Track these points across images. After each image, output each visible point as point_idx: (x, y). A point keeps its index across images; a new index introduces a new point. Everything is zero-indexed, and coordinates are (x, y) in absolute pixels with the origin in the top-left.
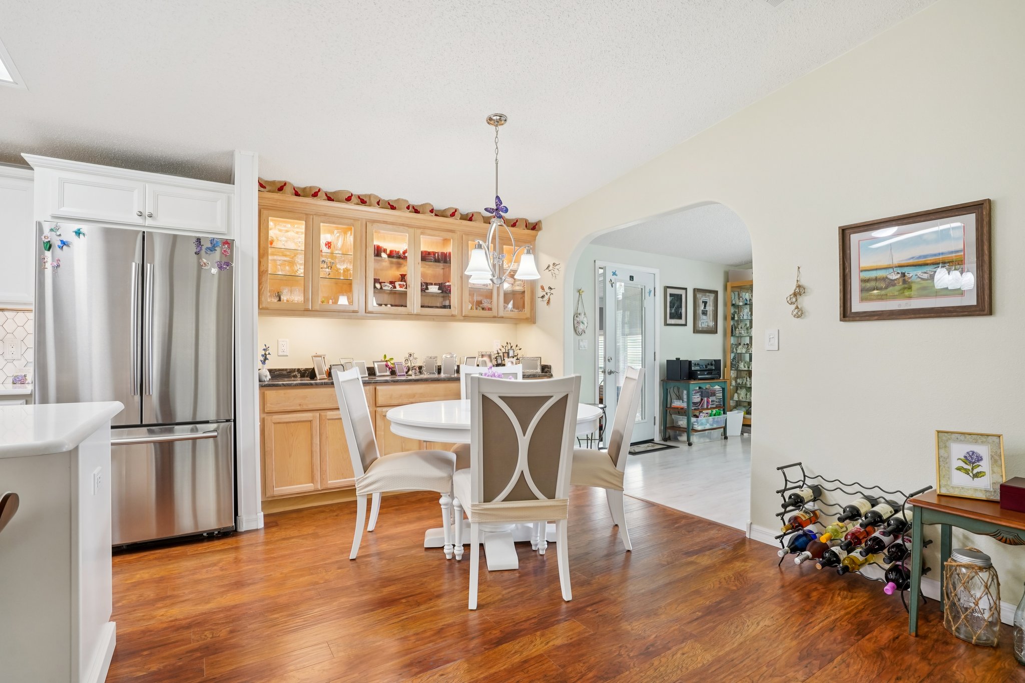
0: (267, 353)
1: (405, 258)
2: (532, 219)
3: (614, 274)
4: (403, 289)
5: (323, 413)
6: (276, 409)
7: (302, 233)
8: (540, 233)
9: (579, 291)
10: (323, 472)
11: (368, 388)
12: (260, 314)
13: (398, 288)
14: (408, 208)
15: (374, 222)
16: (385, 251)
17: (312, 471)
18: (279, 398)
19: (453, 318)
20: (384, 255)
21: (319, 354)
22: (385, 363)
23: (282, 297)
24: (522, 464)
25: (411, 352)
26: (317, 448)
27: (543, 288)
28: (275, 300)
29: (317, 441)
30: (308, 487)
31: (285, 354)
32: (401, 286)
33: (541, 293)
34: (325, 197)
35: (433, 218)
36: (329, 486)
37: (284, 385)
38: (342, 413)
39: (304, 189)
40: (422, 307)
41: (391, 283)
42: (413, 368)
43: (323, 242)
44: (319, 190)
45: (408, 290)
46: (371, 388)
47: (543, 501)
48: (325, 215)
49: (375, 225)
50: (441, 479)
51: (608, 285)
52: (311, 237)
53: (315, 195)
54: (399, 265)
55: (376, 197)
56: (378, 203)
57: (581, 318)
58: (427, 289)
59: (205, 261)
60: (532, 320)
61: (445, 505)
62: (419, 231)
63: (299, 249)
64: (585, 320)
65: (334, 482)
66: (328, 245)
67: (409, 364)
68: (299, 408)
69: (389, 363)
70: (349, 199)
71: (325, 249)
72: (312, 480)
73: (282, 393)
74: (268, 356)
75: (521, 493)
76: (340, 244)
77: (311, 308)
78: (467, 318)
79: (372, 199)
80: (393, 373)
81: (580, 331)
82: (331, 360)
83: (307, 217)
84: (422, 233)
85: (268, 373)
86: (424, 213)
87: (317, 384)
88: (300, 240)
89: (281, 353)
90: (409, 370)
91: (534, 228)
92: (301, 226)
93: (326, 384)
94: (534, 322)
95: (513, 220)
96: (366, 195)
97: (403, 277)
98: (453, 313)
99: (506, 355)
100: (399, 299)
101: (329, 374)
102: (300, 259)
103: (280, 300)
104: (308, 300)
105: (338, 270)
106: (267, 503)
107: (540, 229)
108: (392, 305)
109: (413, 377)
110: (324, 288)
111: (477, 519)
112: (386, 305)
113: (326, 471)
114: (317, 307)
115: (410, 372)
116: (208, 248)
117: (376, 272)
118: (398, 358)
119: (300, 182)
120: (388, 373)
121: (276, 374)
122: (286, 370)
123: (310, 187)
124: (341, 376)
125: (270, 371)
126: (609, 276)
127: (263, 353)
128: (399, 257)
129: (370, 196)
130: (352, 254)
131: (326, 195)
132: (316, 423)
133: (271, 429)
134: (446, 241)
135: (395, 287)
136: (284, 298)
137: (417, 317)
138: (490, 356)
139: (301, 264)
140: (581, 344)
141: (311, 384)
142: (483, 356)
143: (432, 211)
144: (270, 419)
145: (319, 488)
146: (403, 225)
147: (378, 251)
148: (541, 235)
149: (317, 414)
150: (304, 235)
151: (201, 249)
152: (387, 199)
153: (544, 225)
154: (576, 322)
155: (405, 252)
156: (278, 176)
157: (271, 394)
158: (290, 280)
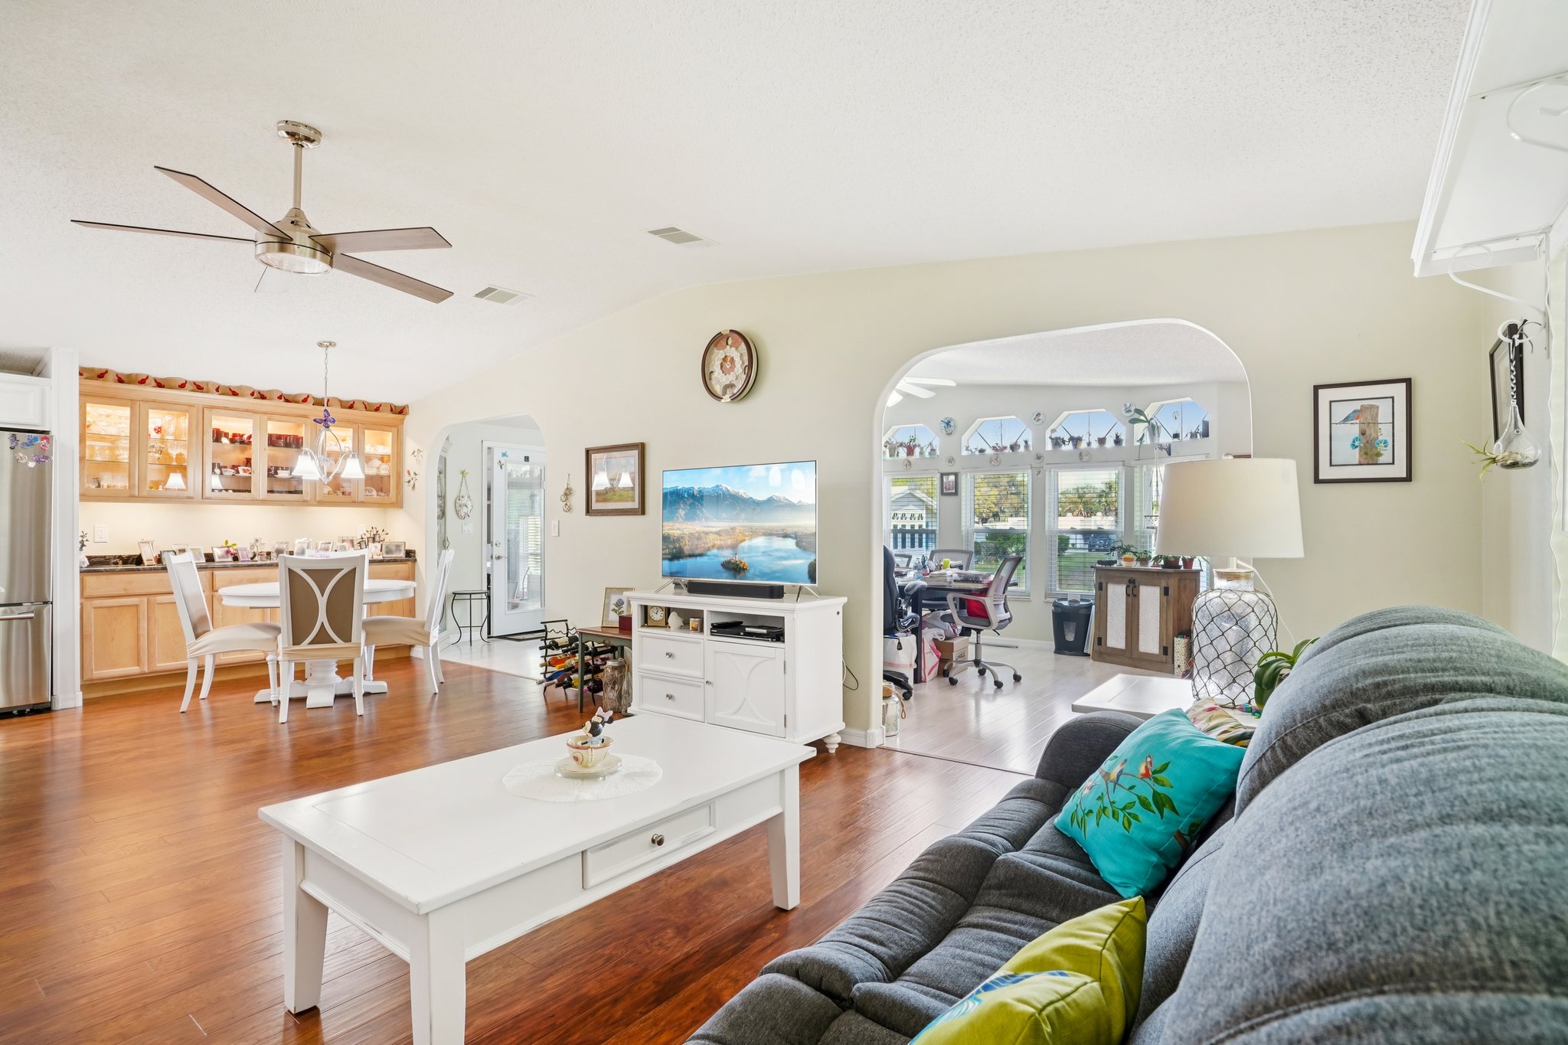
0: (85, 539)
1: (249, 443)
2: (399, 402)
3: (504, 455)
4: (247, 475)
5: (152, 598)
6: (96, 593)
7: (127, 418)
8: (407, 417)
9: (463, 473)
10: (150, 656)
11: (204, 573)
12: (81, 500)
13: (242, 473)
14: (252, 394)
15: (212, 407)
16: (226, 435)
17: (138, 655)
18: (99, 583)
19: (305, 503)
20: (225, 440)
21: (145, 540)
22: (226, 549)
23: (102, 483)
24: (322, 617)
25: (258, 537)
26: (144, 632)
27: (409, 473)
28: (93, 486)
29: (144, 624)
30: (133, 670)
31: (103, 540)
32: (245, 471)
33: (406, 478)
34: (154, 384)
35: (281, 403)
36: (157, 669)
37: (106, 571)
38: (177, 597)
39: (129, 376)
40: (269, 492)
41: (233, 467)
42: (261, 554)
43: (151, 427)
44: (147, 377)
45: (252, 475)
46: (208, 573)
47: (340, 643)
48: (154, 401)
49: (214, 411)
50: (267, 640)
51: (496, 467)
52: (138, 423)
53: (143, 382)
54: (243, 451)
55: (214, 384)
56: (217, 390)
57: (464, 501)
58: (276, 473)
59: (21, 455)
60: (398, 504)
61: (272, 661)
62: (265, 417)
63: (123, 434)
64: (469, 504)
65: (163, 665)
66: (158, 430)
67: (255, 550)
68: (123, 593)
69: (231, 550)
70: (182, 386)
71: (154, 434)
72: (138, 663)
73: (103, 578)
74: (85, 543)
75: (322, 638)
76: (172, 429)
77: (137, 494)
78: (321, 503)
79: (210, 386)
80: (236, 559)
81: (463, 515)
82: (161, 546)
83: (132, 403)
84: (270, 419)
85: (86, 560)
86: (270, 399)
87: (144, 570)
88: (123, 425)
89: (97, 540)
90: (255, 556)
91: (401, 412)
92: (126, 412)
93: (155, 570)
94: (401, 507)
95: (376, 404)
96: (202, 382)
97: (248, 462)
98: (305, 498)
99: (371, 540)
100: (243, 487)
101: (159, 560)
102: (126, 443)
103: (99, 486)
104: (134, 486)
105: (168, 454)
106: (87, 686)
107: (406, 414)
108: (234, 491)
109: (259, 562)
110: (153, 474)
111: (287, 658)
112: (227, 490)
113: (154, 654)
114: (145, 493)
115: (256, 558)
116: (23, 444)
117: (215, 455)
118: (243, 545)
119: (124, 369)
120: (230, 559)
121: (94, 561)
122: (105, 557)
123: (137, 375)
124: (171, 561)
125: (89, 558)
126: (497, 456)
127: (80, 539)
128: (242, 442)
129: (207, 383)
130: (186, 439)
131: (156, 381)
132: (144, 607)
133: (91, 613)
134: (299, 425)
135: (238, 472)
136: (104, 484)
137: (263, 502)
138: (352, 542)
139: (124, 449)
140: (465, 528)
141: (139, 570)
142: (343, 541)
143: (280, 398)
144: (88, 604)
145: (146, 670)
146: (247, 411)
147: (218, 436)
148: (409, 420)
149: (145, 599)
150: (128, 421)
151: (17, 444)
152: (227, 385)
153: (411, 410)
154: (457, 505)
155: (250, 437)
156: (100, 365)
157: (91, 580)
158: (112, 465)
